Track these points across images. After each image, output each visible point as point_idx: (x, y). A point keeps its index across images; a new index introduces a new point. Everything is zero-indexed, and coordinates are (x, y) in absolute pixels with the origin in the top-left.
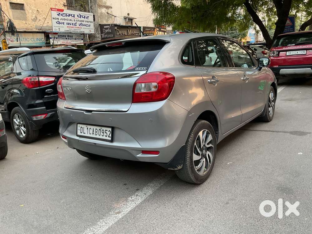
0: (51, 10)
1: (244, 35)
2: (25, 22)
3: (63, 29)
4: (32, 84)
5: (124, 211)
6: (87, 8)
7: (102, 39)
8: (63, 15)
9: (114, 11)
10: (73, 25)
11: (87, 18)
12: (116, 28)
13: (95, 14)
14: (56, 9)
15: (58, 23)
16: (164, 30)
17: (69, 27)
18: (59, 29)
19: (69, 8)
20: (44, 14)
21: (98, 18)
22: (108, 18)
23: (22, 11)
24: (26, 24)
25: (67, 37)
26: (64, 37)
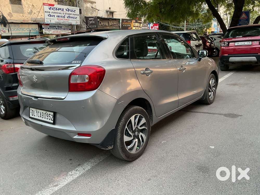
0: (44, 5)
1: (208, 26)
2: (22, 15)
3: (54, 20)
4: (8, 70)
5: (61, 184)
6: (75, 3)
7: (87, 29)
8: (53, 9)
9: (97, 6)
10: (62, 17)
11: (74, 11)
12: (99, 20)
13: (81, 8)
14: (48, 4)
15: (49, 15)
16: (140, 21)
17: (59, 19)
18: (50, 20)
19: (61, 3)
20: (38, 8)
21: (84, 11)
22: (93, 11)
23: (20, 5)
24: (23, 16)
25: (57, 28)
26: (55, 28)
